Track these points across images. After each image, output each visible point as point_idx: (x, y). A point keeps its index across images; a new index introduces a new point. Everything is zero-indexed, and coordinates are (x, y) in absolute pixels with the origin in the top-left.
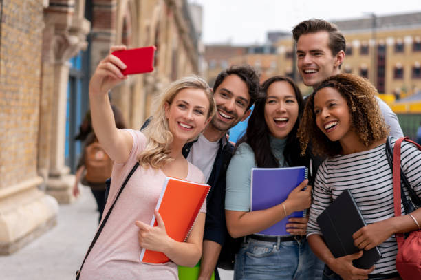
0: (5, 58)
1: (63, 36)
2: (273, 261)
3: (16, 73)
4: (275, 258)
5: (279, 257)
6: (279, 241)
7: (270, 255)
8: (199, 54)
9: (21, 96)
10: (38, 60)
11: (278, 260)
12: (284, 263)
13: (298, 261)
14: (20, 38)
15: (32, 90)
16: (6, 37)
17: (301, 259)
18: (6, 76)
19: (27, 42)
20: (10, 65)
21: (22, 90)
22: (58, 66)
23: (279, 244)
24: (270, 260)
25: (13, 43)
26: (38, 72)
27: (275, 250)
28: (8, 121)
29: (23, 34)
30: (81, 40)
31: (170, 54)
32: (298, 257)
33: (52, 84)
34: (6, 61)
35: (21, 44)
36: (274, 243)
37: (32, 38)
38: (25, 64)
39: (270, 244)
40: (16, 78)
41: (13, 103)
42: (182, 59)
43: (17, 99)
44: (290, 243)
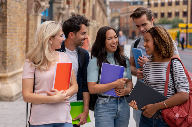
0: (9, 15)
1: (38, 2)
2: (107, 106)
3: (15, 21)
4: (107, 105)
5: (109, 105)
6: (109, 98)
7: (105, 104)
8: (107, 6)
9: (18, 31)
10: (25, 14)
11: (109, 106)
12: (111, 107)
13: (118, 107)
14: (16, 5)
15: (23, 28)
16: (9, 5)
17: (119, 106)
18: (10, 22)
19: (20, 7)
20: (12, 17)
21: (17, 28)
22: (36, 16)
23: (109, 99)
24: (105, 106)
25: (13, 7)
26: (25, 20)
27: (107, 102)
28: (12, 42)
29: (18, 3)
30: (46, 4)
31: (91, 7)
32: (118, 105)
33: (34, 24)
34: (10, 16)
35: (17, 8)
36: (107, 99)
37: (22, 4)
38: (19, 16)
39: (105, 99)
40: (15, 23)
41: (13, 34)
42: (98, 8)
43: (16, 32)
44: (114, 99)
